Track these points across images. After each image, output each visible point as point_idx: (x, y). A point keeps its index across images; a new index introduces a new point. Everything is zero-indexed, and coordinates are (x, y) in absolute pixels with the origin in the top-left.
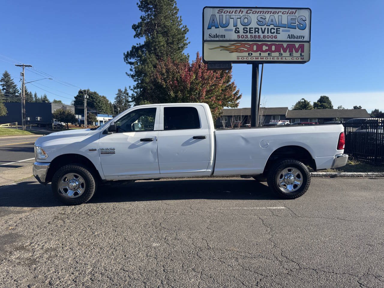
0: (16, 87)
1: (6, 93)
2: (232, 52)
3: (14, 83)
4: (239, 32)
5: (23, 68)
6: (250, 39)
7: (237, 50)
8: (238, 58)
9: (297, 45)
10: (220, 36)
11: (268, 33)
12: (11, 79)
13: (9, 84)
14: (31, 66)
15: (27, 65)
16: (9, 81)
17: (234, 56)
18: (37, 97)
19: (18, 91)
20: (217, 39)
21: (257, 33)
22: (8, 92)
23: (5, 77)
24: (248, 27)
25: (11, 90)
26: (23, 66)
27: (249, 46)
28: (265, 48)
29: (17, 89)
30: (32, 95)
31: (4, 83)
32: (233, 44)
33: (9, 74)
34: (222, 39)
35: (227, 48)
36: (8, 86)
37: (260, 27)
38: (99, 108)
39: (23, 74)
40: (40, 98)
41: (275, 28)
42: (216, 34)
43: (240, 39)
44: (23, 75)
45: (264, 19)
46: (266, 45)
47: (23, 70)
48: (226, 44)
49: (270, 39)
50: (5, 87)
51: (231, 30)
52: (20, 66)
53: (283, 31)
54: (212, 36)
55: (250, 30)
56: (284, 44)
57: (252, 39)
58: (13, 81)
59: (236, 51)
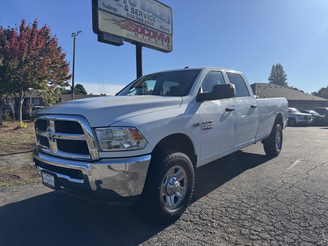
2: (123, 28)
4: (127, 10)
6: (136, 20)
7: (126, 27)
8: (128, 36)
9: (166, 36)
10: (112, 8)
11: (148, 19)
17: (124, 33)
20: (110, 10)
21: (141, 16)
24: (135, 8)
27: (135, 27)
28: (146, 32)
32: (124, 21)
34: (114, 12)
35: (118, 23)
37: (143, 11)
41: (153, 16)
42: (109, 5)
43: (129, 17)
45: (145, 5)
46: (148, 30)
48: (118, 19)
49: (149, 25)
51: (122, 6)
53: (158, 21)
54: (106, 6)
55: (136, 12)
56: (158, 32)
57: (138, 21)
59: (126, 29)
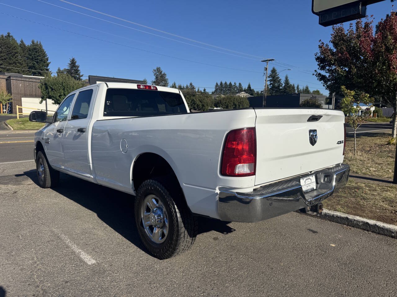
0: (281, 81)
1: (272, 87)
3: (279, 78)
5: (267, 63)
12: (277, 74)
13: (275, 78)
14: (274, 60)
15: (270, 59)
16: (275, 76)
18: (299, 89)
19: (282, 85)
22: (274, 87)
23: (273, 73)
25: (276, 84)
26: (267, 61)
29: (281, 83)
30: (295, 87)
31: (271, 78)
33: (276, 69)
36: (274, 81)
38: (357, 96)
39: (266, 68)
40: (302, 89)
44: (266, 70)
47: (267, 64)
50: (272, 82)
52: (265, 61)
58: (278, 76)
